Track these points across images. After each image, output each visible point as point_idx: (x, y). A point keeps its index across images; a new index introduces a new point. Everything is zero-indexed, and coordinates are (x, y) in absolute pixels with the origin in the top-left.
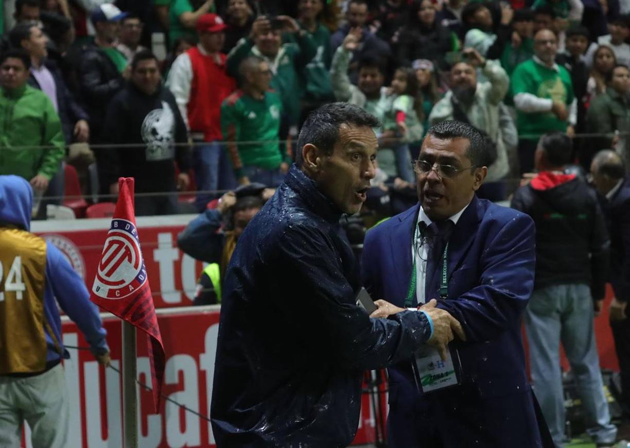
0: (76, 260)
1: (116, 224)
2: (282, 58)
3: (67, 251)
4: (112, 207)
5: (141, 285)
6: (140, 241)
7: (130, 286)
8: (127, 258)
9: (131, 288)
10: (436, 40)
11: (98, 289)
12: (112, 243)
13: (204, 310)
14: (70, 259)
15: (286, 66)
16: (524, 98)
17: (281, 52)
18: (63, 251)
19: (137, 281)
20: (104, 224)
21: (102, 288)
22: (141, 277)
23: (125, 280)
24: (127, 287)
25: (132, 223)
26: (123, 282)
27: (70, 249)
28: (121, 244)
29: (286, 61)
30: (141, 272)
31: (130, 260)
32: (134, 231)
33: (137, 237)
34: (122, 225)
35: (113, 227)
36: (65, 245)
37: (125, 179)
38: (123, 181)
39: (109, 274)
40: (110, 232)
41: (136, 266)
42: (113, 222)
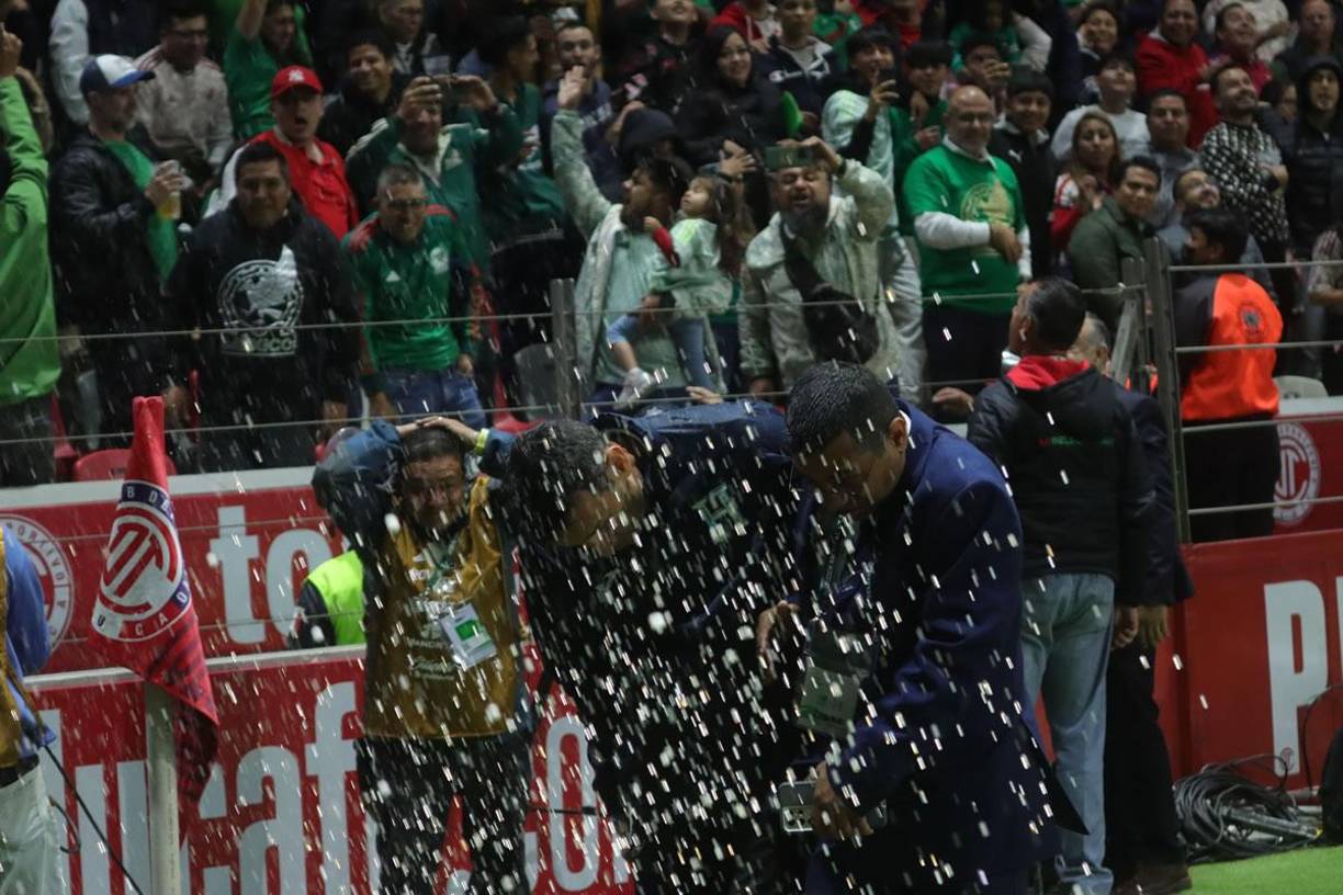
0: (55, 564)
1: (131, 492)
2: (447, 155)
3: (37, 546)
4: (122, 457)
5: (183, 613)
6: (178, 524)
7: (161, 615)
8: (154, 559)
9: (163, 619)
10: (755, 110)
11: (101, 621)
12: (124, 529)
13: (312, 657)
14: (44, 563)
15: (457, 169)
16: (935, 221)
17: (444, 142)
18: (27, 545)
19: (173, 606)
20: (108, 490)
21: (108, 619)
22: (183, 598)
23: (151, 603)
24: (156, 616)
25: (161, 489)
26: (147, 607)
27: (43, 542)
28: (143, 531)
29: (456, 159)
30: (180, 588)
31: (160, 564)
32: (166, 504)
33: (172, 516)
34: (142, 493)
35: (125, 498)
36: (34, 535)
37: (145, 400)
38: (141, 404)
39: (121, 591)
40: (119, 507)
41: (172, 575)
42: (125, 488)
